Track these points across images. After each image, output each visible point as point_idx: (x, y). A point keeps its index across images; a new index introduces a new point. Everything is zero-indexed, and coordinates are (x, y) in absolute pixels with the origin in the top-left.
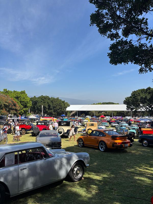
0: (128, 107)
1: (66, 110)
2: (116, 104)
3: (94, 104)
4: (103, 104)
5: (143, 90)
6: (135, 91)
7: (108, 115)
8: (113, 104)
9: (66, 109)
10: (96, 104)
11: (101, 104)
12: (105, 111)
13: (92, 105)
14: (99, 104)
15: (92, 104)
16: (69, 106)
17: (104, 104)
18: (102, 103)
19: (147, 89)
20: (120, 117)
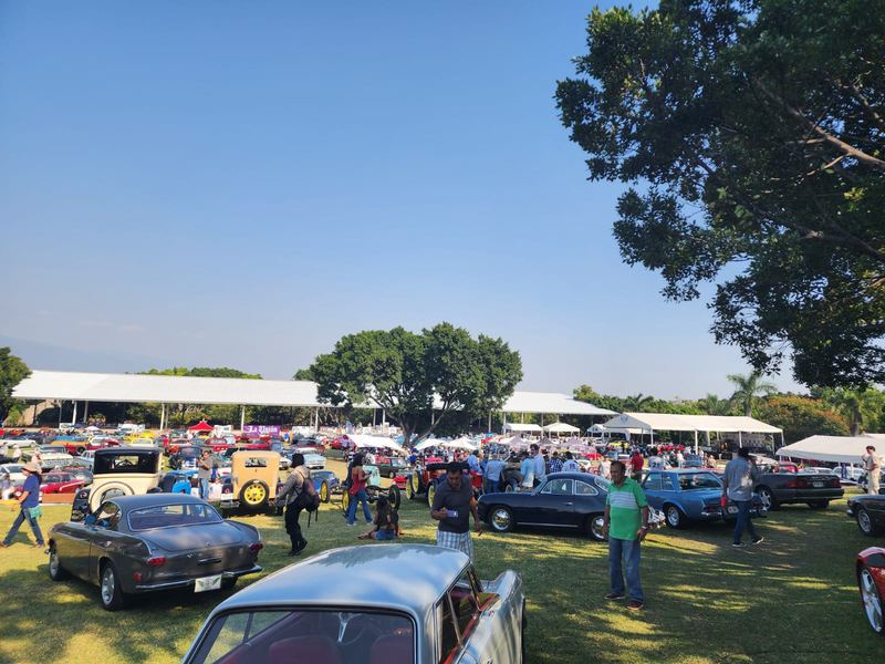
0: (323, 393)
1: (14, 395)
2: (250, 377)
3: (153, 372)
4: (197, 373)
5: (381, 333)
6: (352, 337)
7: (221, 423)
8: (238, 375)
9: (11, 391)
10: (163, 374)
11: (186, 375)
12: (199, 405)
13: (145, 376)
14: (175, 372)
15: (143, 373)
16: (26, 374)
17: (198, 376)
18: (190, 369)
19: (392, 332)
20: (274, 429)
